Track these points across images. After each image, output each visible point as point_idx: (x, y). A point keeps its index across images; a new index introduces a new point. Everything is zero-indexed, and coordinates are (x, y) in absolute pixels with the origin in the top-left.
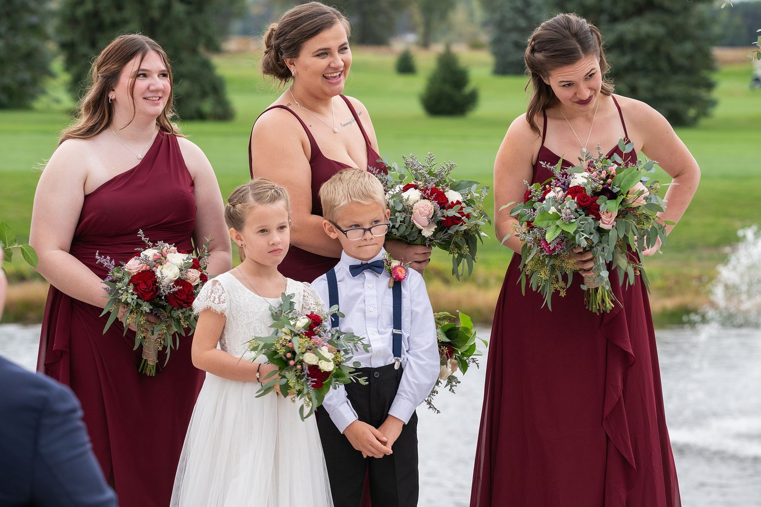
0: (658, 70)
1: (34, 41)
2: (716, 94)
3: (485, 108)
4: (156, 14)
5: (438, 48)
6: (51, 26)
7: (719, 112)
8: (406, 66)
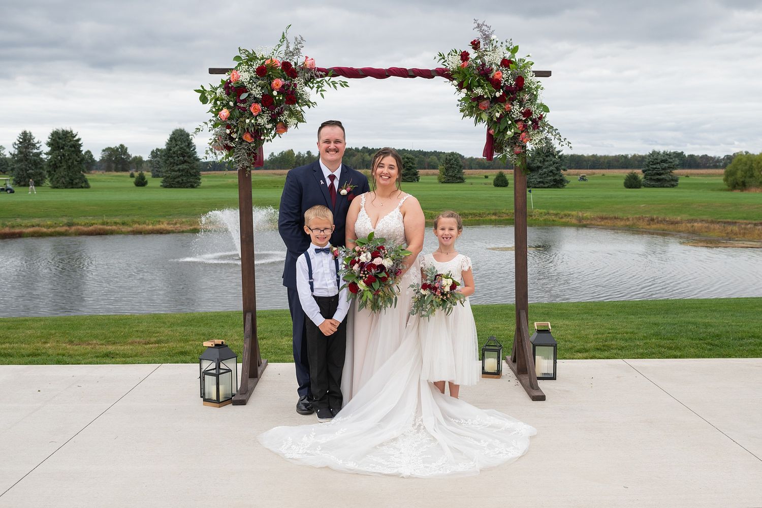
0: (188, 176)
1: (41, 171)
2: (201, 181)
3: (149, 185)
4: (70, 164)
5: (139, 172)
6: (45, 167)
7: (202, 185)
8: (132, 176)
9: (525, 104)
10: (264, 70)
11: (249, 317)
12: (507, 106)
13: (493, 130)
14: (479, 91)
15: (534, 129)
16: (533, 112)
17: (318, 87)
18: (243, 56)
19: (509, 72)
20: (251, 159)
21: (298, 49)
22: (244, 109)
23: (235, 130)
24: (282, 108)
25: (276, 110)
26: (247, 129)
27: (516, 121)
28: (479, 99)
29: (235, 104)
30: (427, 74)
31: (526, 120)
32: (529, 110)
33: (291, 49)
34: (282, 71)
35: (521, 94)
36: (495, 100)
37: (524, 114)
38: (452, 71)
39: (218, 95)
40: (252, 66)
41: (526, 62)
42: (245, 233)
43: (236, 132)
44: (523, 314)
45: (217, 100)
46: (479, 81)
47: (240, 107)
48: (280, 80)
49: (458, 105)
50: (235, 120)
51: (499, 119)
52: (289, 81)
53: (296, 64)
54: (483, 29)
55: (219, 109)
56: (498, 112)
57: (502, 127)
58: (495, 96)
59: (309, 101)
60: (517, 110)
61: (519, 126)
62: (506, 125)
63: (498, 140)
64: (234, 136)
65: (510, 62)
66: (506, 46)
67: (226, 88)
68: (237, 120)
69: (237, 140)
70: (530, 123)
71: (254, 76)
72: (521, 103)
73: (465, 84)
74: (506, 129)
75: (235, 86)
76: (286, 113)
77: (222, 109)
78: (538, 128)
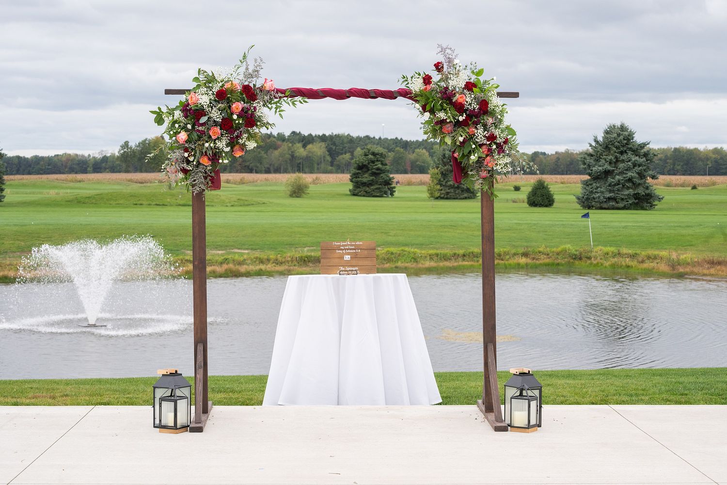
9: (489, 128)
10: (224, 93)
11: (200, 348)
12: (471, 130)
13: (457, 154)
14: (442, 115)
15: (499, 153)
16: (498, 136)
17: (276, 108)
18: (202, 77)
19: (473, 96)
20: (208, 183)
21: (257, 71)
22: (203, 132)
23: (193, 153)
24: (241, 132)
25: (236, 134)
26: (206, 152)
27: (481, 146)
28: (442, 122)
29: (193, 127)
30: (389, 95)
31: (491, 144)
32: (493, 135)
33: (250, 71)
34: (242, 94)
35: (485, 117)
36: (458, 124)
37: (488, 139)
38: (414, 94)
39: (175, 118)
40: (211, 88)
41: (490, 85)
42: (198, 258)
43: (194, 156)
44: (490, 347)
45: (175, 122)
46: (441, 105)
47: (198, 131)
48: (239, 103)
49: (421, 128)
50: (193, 143)
51: (463, 143)
52: (249, 105)
53: (254, 85)
54: (446, 52)
55: (177, 131)
56: (462, 136)
57: (466, 152)
58: (458, 120)
59: (268, 123)
60: (481, 134)
61: (484, 150)
62: (470, 149)
63: (463, 164)
64: (191, 159)
65: (474, 85)
66: (471, 69)
67: (184, 111)
68: (195, 143)
69: (195, 163)
70: (494, 147)
71: (213, 99)
72: (485, 127)
73: (428, 108)
74: (470, 153)
75: (193, 109)
76: (245, 136)
77: (180, 132)
78: (503, 151)
